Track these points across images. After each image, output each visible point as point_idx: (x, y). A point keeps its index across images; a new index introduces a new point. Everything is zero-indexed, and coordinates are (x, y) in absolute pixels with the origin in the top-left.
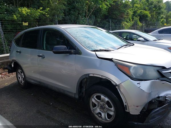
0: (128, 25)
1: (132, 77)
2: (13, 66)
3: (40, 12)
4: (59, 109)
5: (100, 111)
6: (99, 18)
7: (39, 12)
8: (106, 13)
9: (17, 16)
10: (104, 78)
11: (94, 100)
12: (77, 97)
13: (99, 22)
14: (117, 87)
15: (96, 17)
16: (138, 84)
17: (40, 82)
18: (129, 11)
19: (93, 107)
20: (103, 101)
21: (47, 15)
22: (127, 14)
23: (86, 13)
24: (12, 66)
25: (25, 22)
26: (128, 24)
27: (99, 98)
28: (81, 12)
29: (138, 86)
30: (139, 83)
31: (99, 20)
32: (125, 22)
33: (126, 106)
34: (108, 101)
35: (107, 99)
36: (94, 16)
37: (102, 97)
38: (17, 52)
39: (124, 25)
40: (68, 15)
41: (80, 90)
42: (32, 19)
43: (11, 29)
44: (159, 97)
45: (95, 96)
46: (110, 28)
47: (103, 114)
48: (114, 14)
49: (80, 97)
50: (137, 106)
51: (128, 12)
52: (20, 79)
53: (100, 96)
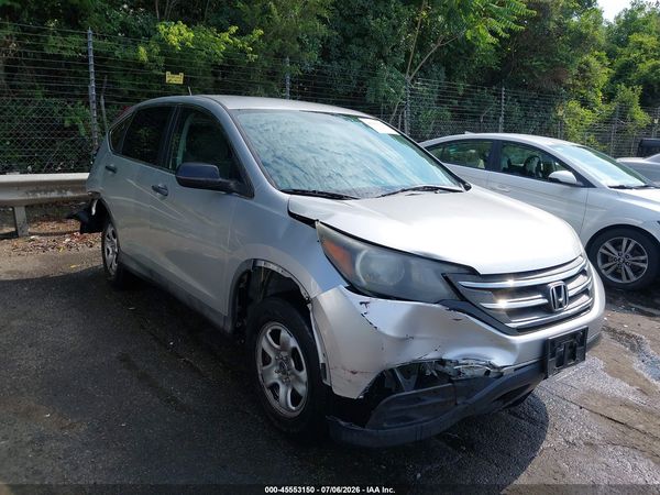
0: (583, 118)
1: (356, 282)
2: (94, 211)
3: (227, 43)
4: (188, 362)
5: (280, 378)
6: (462, 79)
7: (223, 42)
8: (493, 62)
9: (149, 52)
10: (287, 275)
11: (265, 343)
12: (229, 327)
13: (461, 93)
14: (309, 306)
15: (449, 73)
16: (361, 303)
17: (151, 271)
18: (592, 60)
19: (264, 365)
20: (284, 347)
21: (252, 52)
22: (581, 70)
23: (407, 55)
24: (91, 211)
25: (175, 72)
26: (583, 112)
27: (276, 335)
28: (388, 50)
29: (363, 309)
30: (366, 303)
31: (461, 87)
32: (574, 105)
33: (324, 364)
34: (295, 349)
35: (293, 343)
36: (443, 69)
37: (284, 334)
38: (108, 168)
39: (560, 113)
40: (338, 59)
41: (237, 307)
42: (201, 63)
43: (131, 93)
44: (442, 362)
45: (269, 331)
46: (501, 120)
47: (282, 389)
48: (525, 68)
49: (236, 330)
50: (354, 373)
51: (587, 64)
52: (110, 256)
53: (280, 331)
